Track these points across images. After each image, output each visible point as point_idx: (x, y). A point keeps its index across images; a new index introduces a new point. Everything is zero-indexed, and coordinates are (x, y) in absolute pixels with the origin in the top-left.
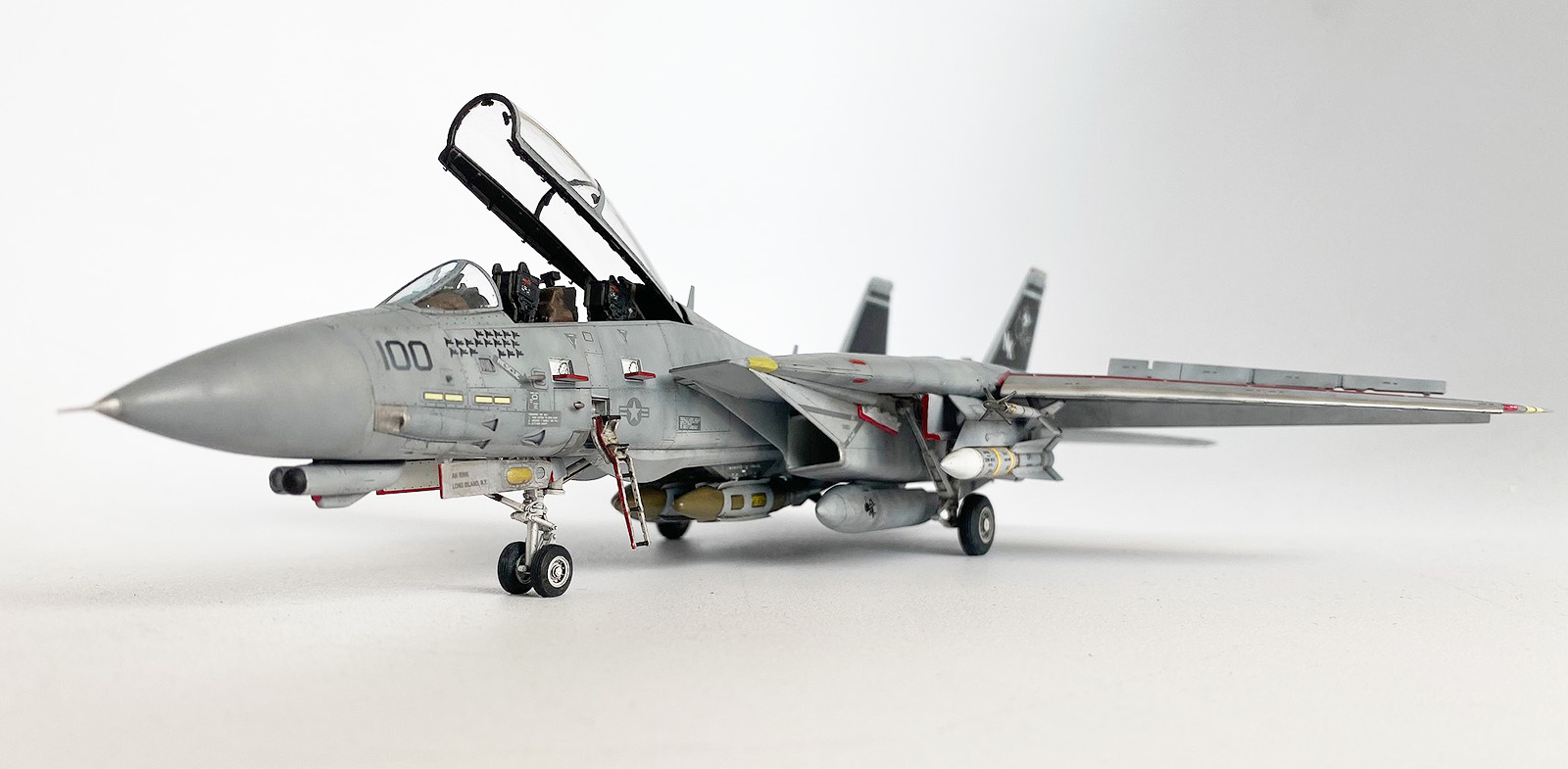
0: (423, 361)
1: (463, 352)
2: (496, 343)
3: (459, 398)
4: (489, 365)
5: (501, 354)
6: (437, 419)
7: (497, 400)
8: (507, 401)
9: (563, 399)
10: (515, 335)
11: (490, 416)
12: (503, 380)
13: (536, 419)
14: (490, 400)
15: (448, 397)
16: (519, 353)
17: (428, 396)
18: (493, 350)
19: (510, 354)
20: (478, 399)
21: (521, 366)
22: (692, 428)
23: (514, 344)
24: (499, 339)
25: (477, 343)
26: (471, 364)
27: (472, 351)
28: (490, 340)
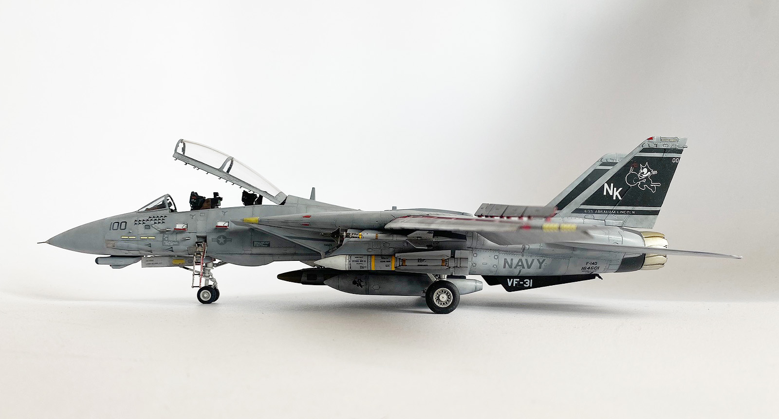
0: (123, 227)
1: (140, 223)
2: (155, 220)
3: (134, 237)
4: (148, 227)
5: (155, 223)
6: (127, 244)
7: (149, 238)
8: (154, 238)
9: (180, 237)
10: (165, 216)
11: (148, 242)
12: (153, 231)
13: (167, 243)
14: (146, 238)
15: (130, 237)
16: (163, 222)
17: (122, 237)
18: (153, 222)
19: (159, 223)
20: (142, 238)
21: (161, 227)
22: (264, 245)
23: (163, 219)
24: (157, 219)
25: (147, 220)
26: (142, 226)
27: (143, 223)
28: (154, 219)
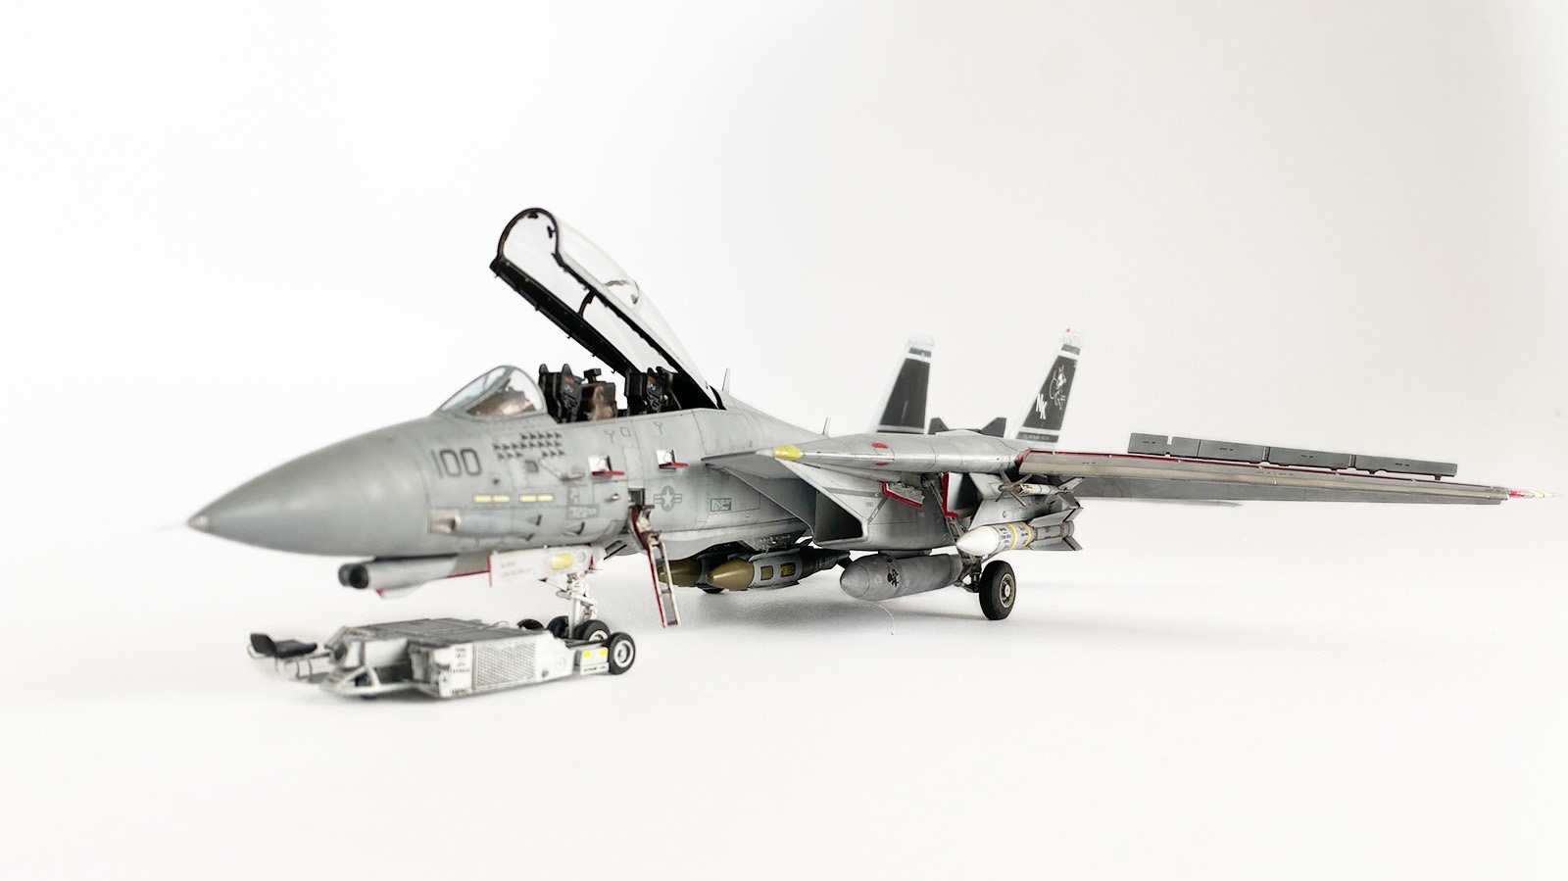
0: (473, 467)
1: (510, 456)
2: (540, 445)
3: (506, 499)
4: (532, 467)
5: (545, 455)
6: (486, 519)
7: (541, 498)
8: (550, 498)
9: (602, 491)
10: (557, 436)
11: (534, 513)
12: (547, 478)
13: (576, 512)
14: (534, 498)
15: (496, 499)
16: (561, 453)
17: (477, 499)
18: (536, 453)
19: (553, 454)
20: (524, 499)
21: (561, 465)
22: (724, 508)
23: (557, 444)
24: (543, 441)
25: (523, 446)
26: (516, 466)
27: (519, 455)
28: (535, 442)
